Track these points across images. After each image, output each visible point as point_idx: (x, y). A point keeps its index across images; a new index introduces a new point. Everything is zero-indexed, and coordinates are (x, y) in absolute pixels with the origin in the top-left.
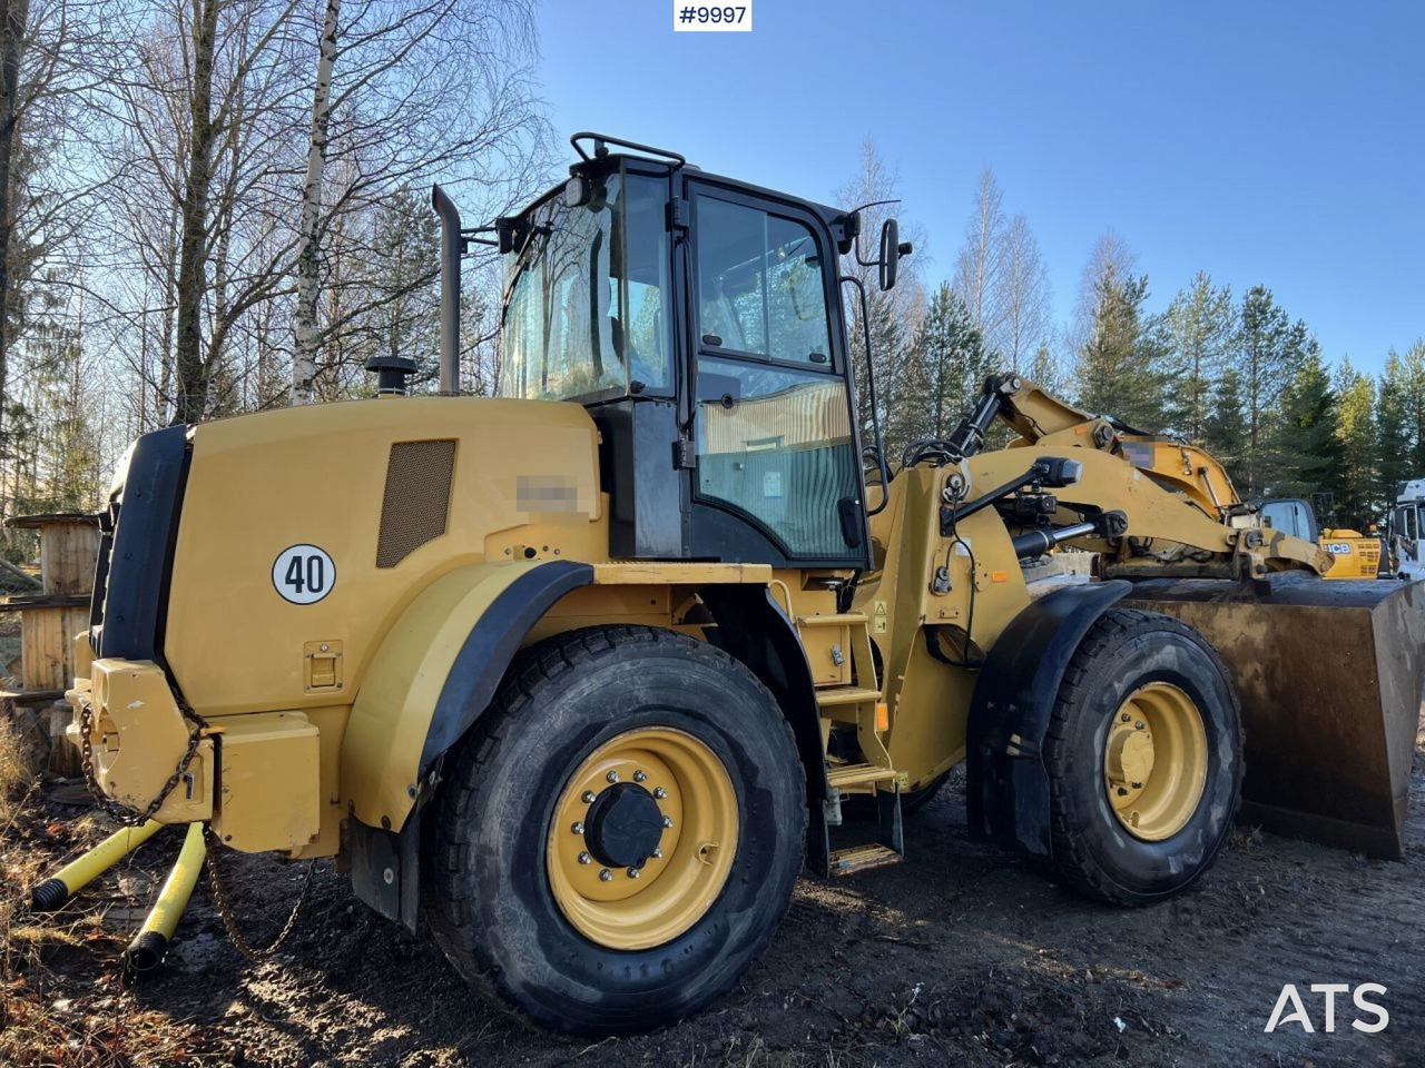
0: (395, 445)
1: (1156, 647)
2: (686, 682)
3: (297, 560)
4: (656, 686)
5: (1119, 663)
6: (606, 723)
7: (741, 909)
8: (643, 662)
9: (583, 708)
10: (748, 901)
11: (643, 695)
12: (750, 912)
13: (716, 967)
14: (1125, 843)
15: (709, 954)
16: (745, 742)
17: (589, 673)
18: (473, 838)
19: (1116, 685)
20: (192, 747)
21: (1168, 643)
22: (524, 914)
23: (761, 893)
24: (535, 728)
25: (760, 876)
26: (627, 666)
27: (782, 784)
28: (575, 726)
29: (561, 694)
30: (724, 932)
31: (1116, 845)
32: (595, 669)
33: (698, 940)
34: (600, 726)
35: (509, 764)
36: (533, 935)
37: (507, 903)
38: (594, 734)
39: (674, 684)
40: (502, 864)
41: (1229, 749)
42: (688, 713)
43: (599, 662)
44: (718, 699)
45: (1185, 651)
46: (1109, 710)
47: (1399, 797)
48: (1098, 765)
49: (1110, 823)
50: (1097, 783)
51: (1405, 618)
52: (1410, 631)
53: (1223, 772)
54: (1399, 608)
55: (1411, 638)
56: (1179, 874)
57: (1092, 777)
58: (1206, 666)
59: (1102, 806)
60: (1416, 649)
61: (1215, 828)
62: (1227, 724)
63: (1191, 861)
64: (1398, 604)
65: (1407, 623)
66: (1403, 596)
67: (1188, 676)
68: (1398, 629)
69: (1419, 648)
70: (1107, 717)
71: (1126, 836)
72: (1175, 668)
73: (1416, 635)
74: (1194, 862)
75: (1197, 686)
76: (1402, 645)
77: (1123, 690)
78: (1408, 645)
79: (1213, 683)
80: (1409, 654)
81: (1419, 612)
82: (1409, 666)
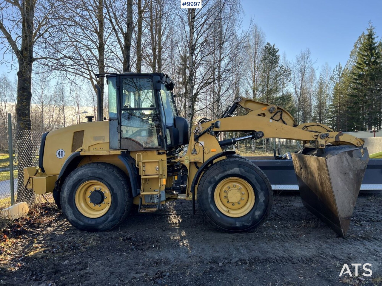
0: (75, 132)
1: (230, 168)
2: (98, 172)
3: (60, 152)
4: (92, 173)
5: (217, 172)
6: (83, 179)
7: (111, 214)
8: (90, 169)
9: (79, 176)
10: (113, 213)
11: (90, 174)
12: (113, 215)
13: (106, 224)
14: (220, 216)
15: (105, 221)
16: (111, 184)
17: (80, 170)
18: (62, 195)
19: (216, 177)
20: (29, 178)
21: (236, 167)
22: (70, 208)
23: (115, 212)
24: (71, 179)
25: (115, 209)
26: (87, 169)
28: (77, 179)
29: (76, 173)
30: (108, 218)
31: (216, 216)
32: (81, 170)
33: (103, 218)
34: (82, 180)
35: (67, 184)
36: (72, 212)
37: (67, 206)
38: (81, 181)
39: (96, 173)
40: (66, 200)
41: (263, 196)
42: (99, 178)
43: (82, 169)
45: (242, 170)
46: (213, 183)
47: (345, 218)
48: (209, 196)
49: (214, 211)
50: (209, 200)
51: (349, 161)
52: (352, 165)
53: (261, 202)
54: (344, 158)
55: (353, 168)
56: (241, 227)
57: (207, 198)
58: (253, 174)
59: (212, 206)
60: (356, 171)
61: (257, 217)
62: (262, 190)
63: (246, 224)
64: (344, 156)
65: (350, 162)
66: (347, 154)
67: (245, 176)
68: (344, 164)
69: (358, 171)
70: (213, 185)
71: (221, 214)
72: (239, 173)
73: (356, 167)
74: (247, 225)
75: (249, 178)
76: (347, 170)
77: (219, 178)
78: (350, 169)
79: (255, 178)
80: (352, 173)
81: (358, 159)
82: (351, 176)
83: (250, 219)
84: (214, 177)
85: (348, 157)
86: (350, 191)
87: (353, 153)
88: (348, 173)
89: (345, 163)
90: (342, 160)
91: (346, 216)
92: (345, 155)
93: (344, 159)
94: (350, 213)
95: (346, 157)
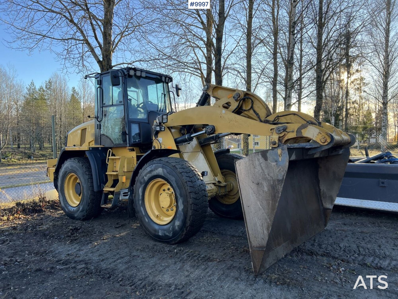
0: (82, 130)
1: (156, 169)
2: (74, 166)
5: (146, 171)
6: (67, 171)
9: (65, 169)
12: (82, 206)
15: (78, 211)
19: (145, 177)
20: (48, 168)
21: (160, 168)
23: (83, 204)
25: (83, 201)
27: (85, 185)
28: (64, 171)
29: (64, 166)
31: (145, 221)
33: (77, 208)
37: (60, 194)
38: (66, 173)
40: (59, 188)
43: (67, 162)
44: (77, 169)
45: (165, 170)
46: (143, 184)
47: (257, 247)
48: (140, 198)
49: (144, 214)
50: (140, 202)
51: (262, 166)
52: (266, 172)
53: (180, 211)
54: (257, 161)
55: (267, 176)
56: (162, 236)
57: (139, 200)
58: (173, 176)
59: (142, 209)
60: (272, 181)
61: (177, 228)
62: (181, 196)
63: (167, 234)
64: (256, 159)
65: (264, 168)
66: (260, 155)
67: (167, 178)
68: (256, 170)
69: (274, 181)
70: (143, 186)
71: (149, 219)
72: (163, 175)
73: (272, 175)
74: (169, 235)
75: (170, 181)
76: (260, 178)
77: (147, 179)
78: (265, 179)
79: (175, 181)
80: (266, 184)
81: (274, 164)
82: (266, 189)
83: (171, 229)
84: (143, 177)
85: (262, 160)
86: (264, 209)
87: (268, 155)
88: (262, 184)
89: (258, 168)
90: (254, 164)
91: (258, 245)
92: (258, 157)
93: (257, 163)
94: (263, 242)
95: (259, 160)
